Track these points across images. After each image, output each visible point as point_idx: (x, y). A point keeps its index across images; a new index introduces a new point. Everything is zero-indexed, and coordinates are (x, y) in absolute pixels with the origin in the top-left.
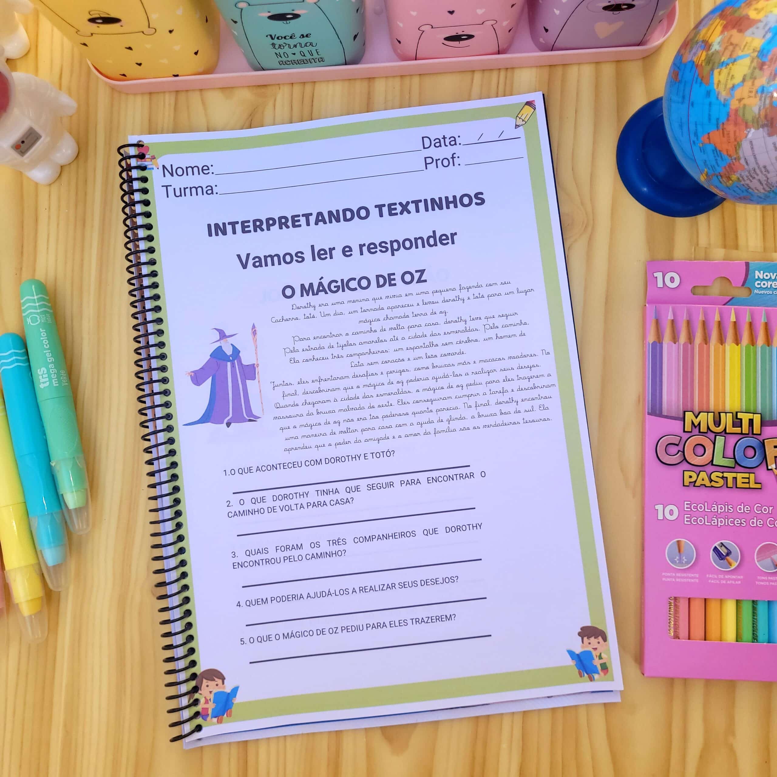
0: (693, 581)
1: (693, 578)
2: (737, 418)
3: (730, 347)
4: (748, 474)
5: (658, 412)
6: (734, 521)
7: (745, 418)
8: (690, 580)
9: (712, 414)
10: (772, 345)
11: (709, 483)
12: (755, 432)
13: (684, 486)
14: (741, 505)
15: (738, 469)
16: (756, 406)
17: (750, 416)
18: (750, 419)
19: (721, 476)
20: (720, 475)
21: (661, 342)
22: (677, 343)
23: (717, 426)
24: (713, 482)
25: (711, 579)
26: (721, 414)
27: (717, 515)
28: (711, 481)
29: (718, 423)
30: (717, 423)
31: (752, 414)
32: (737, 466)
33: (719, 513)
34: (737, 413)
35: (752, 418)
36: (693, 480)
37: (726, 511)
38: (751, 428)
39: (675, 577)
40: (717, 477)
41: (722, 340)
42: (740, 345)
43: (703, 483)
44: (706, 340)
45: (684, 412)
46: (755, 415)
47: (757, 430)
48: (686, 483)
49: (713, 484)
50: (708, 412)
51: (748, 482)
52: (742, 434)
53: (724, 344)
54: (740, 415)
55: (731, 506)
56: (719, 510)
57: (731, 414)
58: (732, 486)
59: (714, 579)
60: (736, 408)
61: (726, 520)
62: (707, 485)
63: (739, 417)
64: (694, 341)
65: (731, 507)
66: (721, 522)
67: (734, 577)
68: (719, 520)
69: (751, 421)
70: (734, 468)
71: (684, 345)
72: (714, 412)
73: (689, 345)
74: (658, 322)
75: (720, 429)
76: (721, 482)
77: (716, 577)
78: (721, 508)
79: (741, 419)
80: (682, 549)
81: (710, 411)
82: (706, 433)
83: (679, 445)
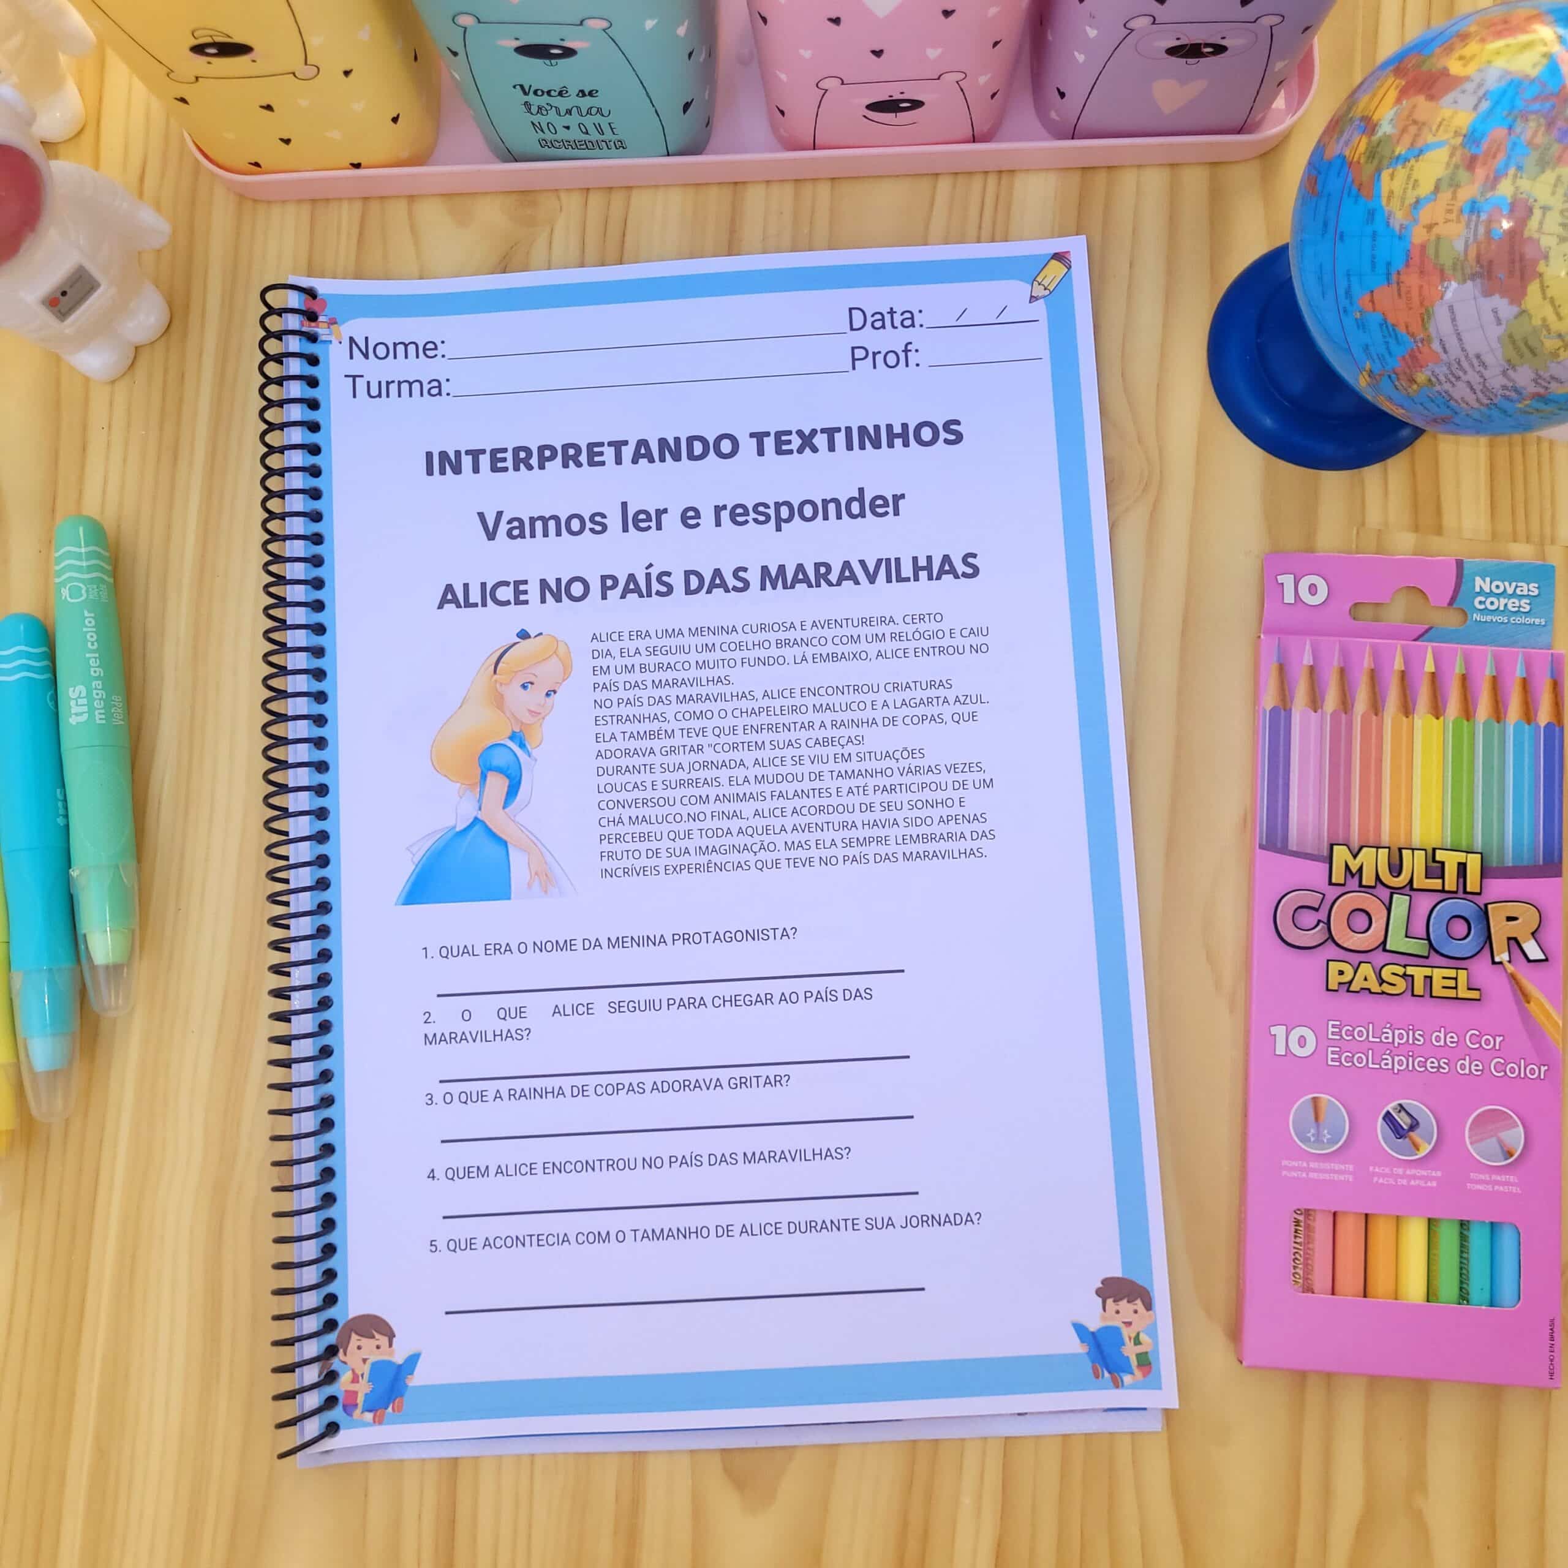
0: (1342, 1178)
1: (1342, 1172)
2: (1434, 861)
3: (1423, 720)
4: (1455, 971)
5: (1279, 845)
6: (1426, 1062)
7: (1451, 860)
8: (1336, 1177)
9: (1387, 850)
10: (1504, 721)
11: (1378, 985)
12: (1468, 889)
13: (1328, 990)
14: (1440, 1032)
15: (1435, 959)
16: (1473, 836)
17: (1461, 857)
18: (1459, 864)
19: (1401, 974)
20: (1400, 970)
21: (1288, 708)
22: (1320, 711)
23: (1395, 874)
24: (1385, 985)
25: (1379, 1175)
26: (1404, 852)
27: (1393, 1049)
28: (1382, 981)
29: (1398, 868)
30: (1396, 869)
31: (1464, 854)
32: (1432, 952)
33: (1396, 1045)
34: (1434, 850)
35: (1464, 861)
36: (1346, 978)
37: (1411, 1042)
38: (1461, 880)
39: (1308, 1170)
40: (1394, 974)
41: (1407, 708)
42: (1442, 718)
43: (1366, 985)
44: (1376, 706)
45: (1331, 846)
46: (1470, 855)
47: (1473, 884)
48: (1333, 985)
49: (1386, 988)
50: (1377, 848)
51: (1454, 985)
52: (1443, 891)
53: (1411, 717)
54: (1440, 855)
55: (1421, 1033)
56: (1397, 1040)
57: (1423, 852)
58: (1422, 994)
59: (1384, 1176)
60: (1433, 841)
61: (1411, 1059)
62: (1373, 991)
63: (1438, 858)
64: (1353, 706)
65: (1420, 1035)
66: (1400, 1063)
67: (1424, 1173)
68: (1396, 1059)
69: (1462, 868)
70: (1427, 957)
71: (1334, 715)
72: (1389, 848)
73: (1344, 716)
74: (1282, 669)
75: (1402, 880)
76: (1401, 985)
77: (1387, 1171)
78: (1401, 1037)
79: (1443, 863)
80: (1322, 1117)
81: (1383, 844)
82: (1374, 887)
83: (1321, 910)
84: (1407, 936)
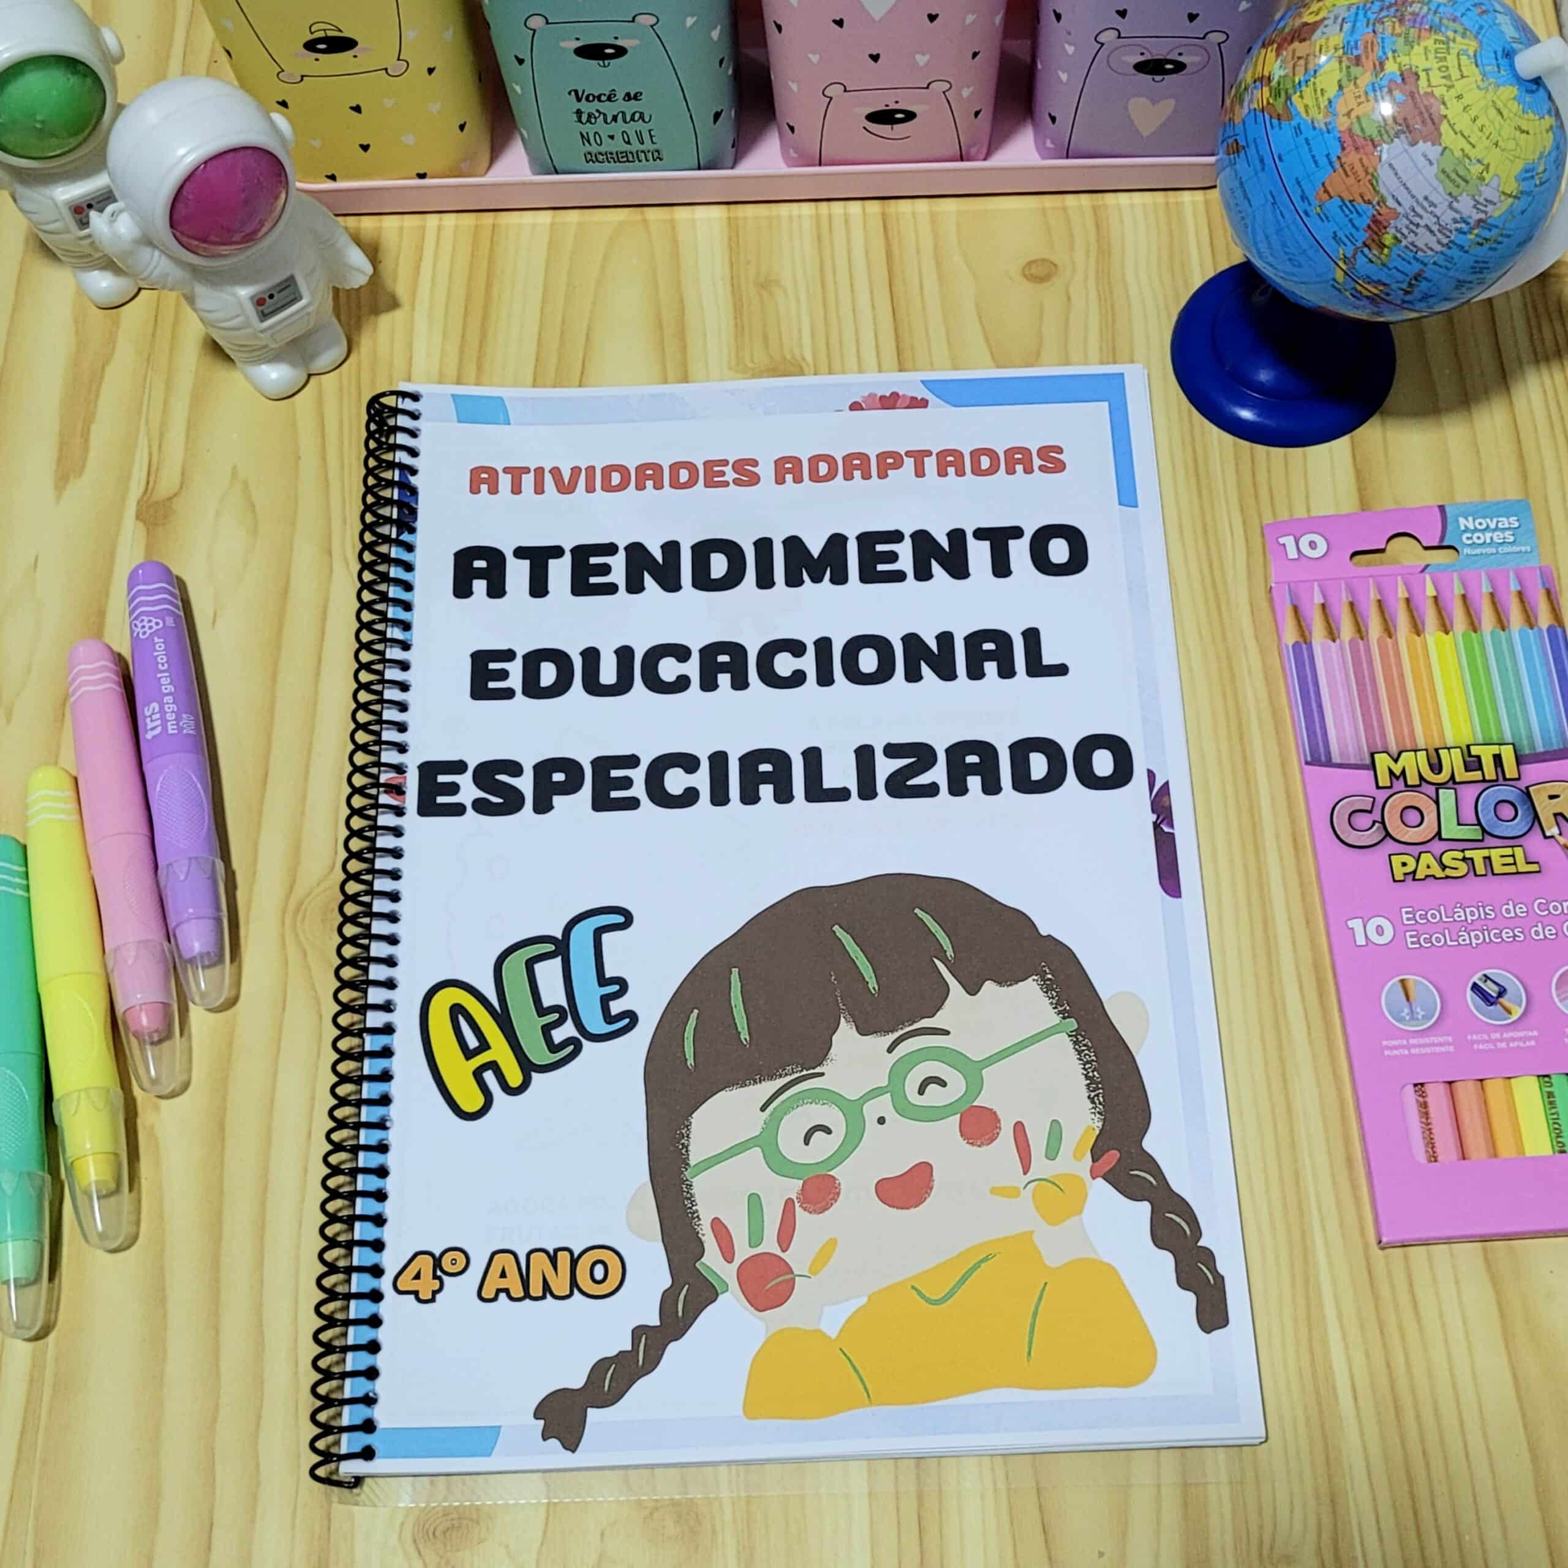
0: (1443, 1049)
1: (1443, 1044)
2: (1471, 756)
4: (1511, 849)
5: (1324, 760)
7: (1486, 753)
8: (1437, 1049)
9: (1425, 752)
10: (1509, 631)
11: (1440, 871)
12: (1507, 777)
13: (1394, 881)
14: (1508, 904)
15: (1490, 841)
16: (1501, 731)
17: (1495, 750)
18: (1495, 756)
19: (1461, 858)
20: (1459, 855)
21: (1308, 641)
22: (1338, 641)
23: (1437, 772)
24: (1447, 870)
26: (1441, 751)
27: (1467, 926)
28: (1443, 867)
30: (1436, 767)
31: (1498, 746)
32: (1486, 835)
33: (1469, 922)
34: (1469, 747)
35: (1499, 753)
36: (1410, 869)
38: (1499, 769)
39: (1409, 1047)
40: (1454, 859)
41: (1417, 628)
42: (1451, 634)
43: (1429, 872)
44: (1389, 630)
45: (1373, 754)
46: (1503, 747)
48: (1399, 877)
50: (1416, 751)
51: (1513, 862)
52: (1484, 781)
53: (1422, 635)
54: (1475, 750)
56: (1469, 917)
57: (1459, 749)
58: (1483, 873)
59: (1484, 1042)
60: (1466, 738)
62: (1436, 876)
63: (1474, 753)
64: (1367, 632)
67: (1521, 1034)
68: (1473, 934)
69: (1498, 758)
70: (1482, 841)
71: (1350, 642)
72: (1427, 750)
73: (1361, 642)
75: (1444, 776)
76: (1463, 867)
77: (1484, 1037)
78: (1472, 914)
79: (1479, 757)
80: (1412, 996)
81: (1420, 747)
82: (1420, 786)
83: (1374, 812)
84: (1459, 824)
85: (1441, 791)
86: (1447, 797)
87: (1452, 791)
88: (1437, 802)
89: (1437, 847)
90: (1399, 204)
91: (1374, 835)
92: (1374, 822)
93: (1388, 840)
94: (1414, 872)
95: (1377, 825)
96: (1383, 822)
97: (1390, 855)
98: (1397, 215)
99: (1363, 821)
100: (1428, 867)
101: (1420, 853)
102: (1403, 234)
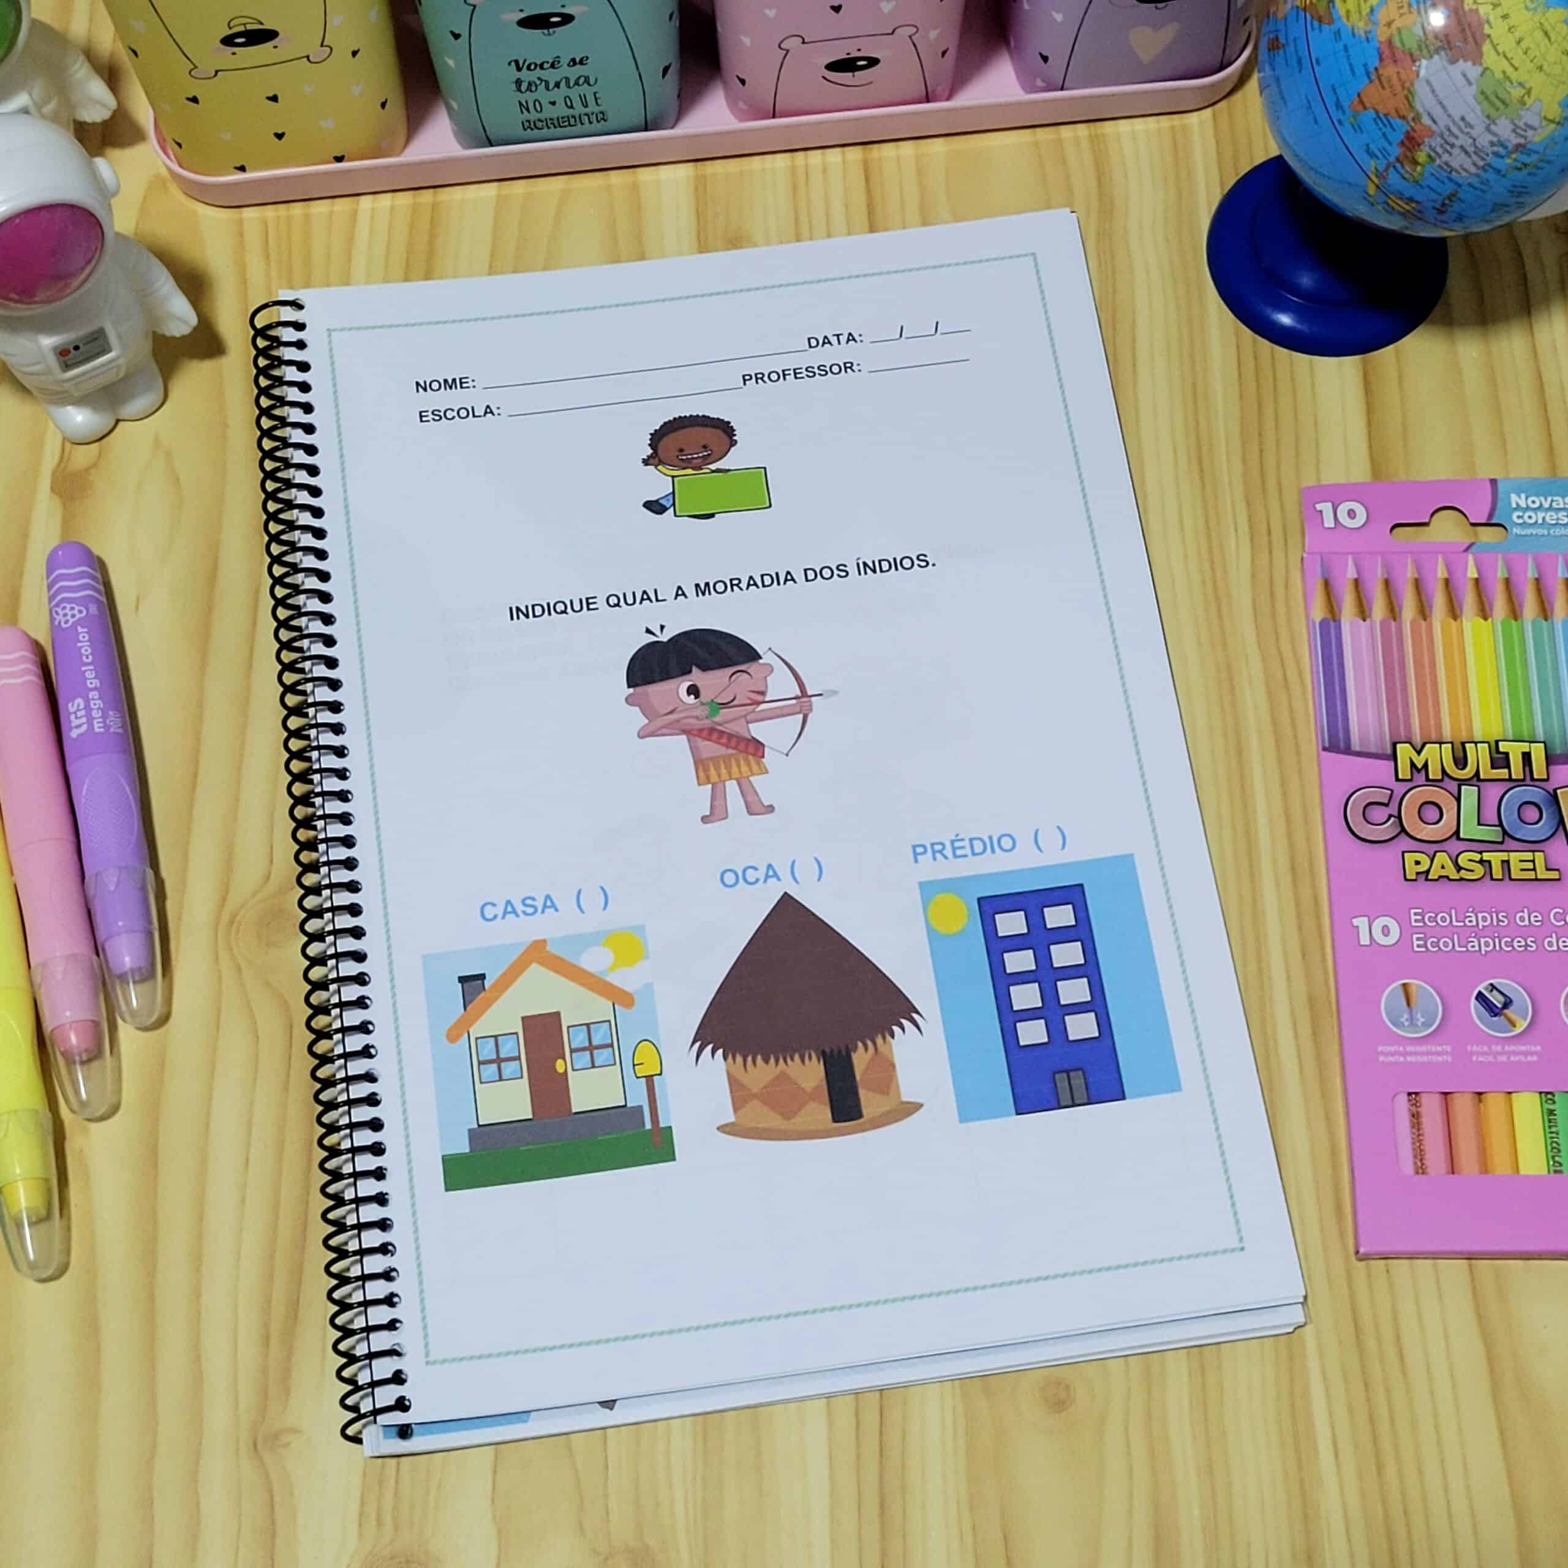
0: (1440, 1059)
1: (1441, 1053)
2: (1498, 751)
3: (1471, 622)
4: (1531, 854)
5: (1342, 745)
6: (1512, 941)
7: (1515, 751)
8: (1434, 1058)
9: (1450, 745)
10: (1552, 618)
11: (1455, 871)
12: (1535, 777)
13: (1406, 881)
14: (1523, 912)
15: (1511, 844)
16: (1533, 726)
17: (1525, 746)
18: (1524, 754)
19: (1478, 860)
20: (1477, 857)
21: (1337, 618)
22: (1368, 621)
23: (1461, 767)
24: (1463, 871)
25: (1478, 1054)
26: (1467, 745)
27: (1477, 932)
28: (1459, 869)
30: (1461, 761)
31: (1527, 744)
32: (1506, 837)
33: (1481, 927)
35: (1528, 750)
36: (1423, 868)
37: (1495, 923)
38: (1527, 769)
39: (1405, 1054)
40: (1470, 860)
41: (1454, 611)
42: (1490, 620)
43: (1444, 873)
44: (1424, 611)
45: (1394, 744)
46: (1532, 745)
47: (1539, 771)
48: (1410, 875)
49: (1463, 874)
50: (1441, 743)
51: (1532, 867)
52: (1510, 779)
53: (1459, 620)
54: (1503, 747)
55: (1504, 914)
56: (1481, 924)
57: (1486, 745)
58: (1501, 877)
59: (1483, 1054)
60: (1495, 734)
61: (1497, 940)
62: (1451, 877)
63: (1501, 749)
64: (1401, 613)
65: (1503, 917)
66: (1487, 945)
67: (1523, 1048)
68: (1482, 941)
69: (1527, 757)
70: (1502, 843)
71: (1382, 623)
72: (1452, 743)
73: (1393, 623)
74: (1327, 584)
75: (1468, 772)
76: (1480, 870)
77: (1486, 1049)
78: (1484, 919)
79: (1507, 754)
80: (1414, 999)
81: (1444, 740)
82: (1441, 780)
83: (1391, 805)
84: (1479, 824)
85: (1463, 788)
86: (1469, 794)
87: (1476, 788)
88: (1458, 800)
89: (1454, 846)
90: (1434, 121)
91: (1386, 830)
92: (1390, 816)
93: (1403, 836)
94: (1428, 872)
95: (1392, 819)
96: (1399, 817)
97: (1403, 853)
98: (1431, 134)
99: (1378, 814)
100: (1443, 867)
101: (1436, 852)
102: (1437, 153)
